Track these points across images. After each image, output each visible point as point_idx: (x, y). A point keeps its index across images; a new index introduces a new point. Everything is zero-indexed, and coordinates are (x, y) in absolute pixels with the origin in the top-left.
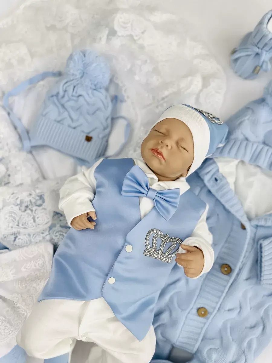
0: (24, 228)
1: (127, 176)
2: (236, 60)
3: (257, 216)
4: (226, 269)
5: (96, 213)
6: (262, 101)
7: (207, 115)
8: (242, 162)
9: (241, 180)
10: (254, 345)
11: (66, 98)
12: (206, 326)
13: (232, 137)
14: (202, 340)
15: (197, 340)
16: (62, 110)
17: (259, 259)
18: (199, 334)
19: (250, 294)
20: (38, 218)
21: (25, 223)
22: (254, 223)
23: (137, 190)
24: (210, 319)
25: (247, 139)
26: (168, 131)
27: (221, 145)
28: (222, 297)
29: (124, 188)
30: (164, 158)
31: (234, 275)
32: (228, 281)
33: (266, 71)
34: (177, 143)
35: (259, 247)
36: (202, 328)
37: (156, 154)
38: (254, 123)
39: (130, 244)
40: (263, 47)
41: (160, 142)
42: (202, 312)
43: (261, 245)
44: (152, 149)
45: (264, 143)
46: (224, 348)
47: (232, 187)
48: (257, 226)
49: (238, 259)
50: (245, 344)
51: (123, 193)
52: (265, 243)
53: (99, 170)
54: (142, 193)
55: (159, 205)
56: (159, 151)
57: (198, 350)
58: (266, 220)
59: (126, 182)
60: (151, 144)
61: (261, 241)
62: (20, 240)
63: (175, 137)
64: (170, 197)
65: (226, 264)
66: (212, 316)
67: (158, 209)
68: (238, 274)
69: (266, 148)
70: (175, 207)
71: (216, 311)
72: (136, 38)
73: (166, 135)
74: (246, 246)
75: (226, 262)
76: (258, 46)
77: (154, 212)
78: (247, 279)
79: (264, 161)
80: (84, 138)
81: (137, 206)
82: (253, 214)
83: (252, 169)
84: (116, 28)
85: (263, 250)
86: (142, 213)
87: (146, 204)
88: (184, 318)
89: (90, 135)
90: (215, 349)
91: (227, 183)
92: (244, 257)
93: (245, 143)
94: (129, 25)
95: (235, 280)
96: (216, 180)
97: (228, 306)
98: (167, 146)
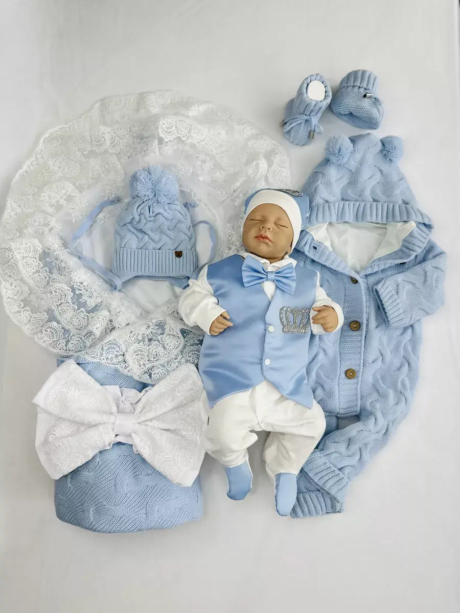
0: (158, 360)
1: (243, 268)
2: (289, 132)
3: (362, 268)
4: (355, 326)
5: (227, 312)
6: (326, 162)
7: (288, 191)
8: (330, 224)
9: (336, 241)
10: (407, 383)
11: (143, 221)
12: (359, 385)
13: (314, 204)
14: (361, 399)
15: (356, 400)
16: (140, 235)
17: (380, 304)
18: (357, 394)
19: (385, 339)
20: (167, 345)
21: (156, 355)
22: (363, 273)
23: (256, 278)
24: (360, 376)
25: (327, 201)
26: (263, 216)
27: (308, 215)
28: (362, 352)
29: (245, 280)
30: (270, 241)
31: (364, 327)
32: (361, 335)
33: (320, 133)
34: (275, 224)
35: (375, 293)
36: (357, 389)
37: (262, 239)
38: (328, 184)
39: (270, 324)
40: (310, 113)
41: (261, 228)
42: (350, 374)
43: (376, 290)
44: (256, 237)
45: (343, 200)
46: (383, 396)
47: (331, 249)
48: (366, 276)
49: (361, 312)
50: (399, 385)
51: (246, 285)
52: (379, 287)
53: (210, 275)
54: (262, 278)
55: (280, 284)
56: (264, 236)
57: (361, 409)
58: (371, 267)
59: (244, 274)
60: (253, 233)
61: (375, 287)
62: (156, 375)
63: (272, 219)
64: (287, 273)
65: (354, 321)
66: (361, 374)
67: (280, 288)
68: (367, 326)
69: (347, 203)
70: (295, 280)
71: (362, 367)
72: (184, 139)
73: (263, 221)
74: (364, 297)
75: (352, 320)
76: (305, 113)
77: (278, 292)
78: (377, 327)
79: (349, 216)
80: (174, 255)
81: (262, 291)
82: (358, 268)
83: (341, 227)
84: (162, 135)
85: (380, 293)
86: (270, 297)
87: (269, 287)
88: (337, 386)
89: (178, 250)
90: (375, 400)
91: (326, 247)
92: (366, 308)
93: (326, 206)
94: (174, 128)
95: (367, 332)
96: (315, 248)
97: (371, 358)
98: (269, 229)
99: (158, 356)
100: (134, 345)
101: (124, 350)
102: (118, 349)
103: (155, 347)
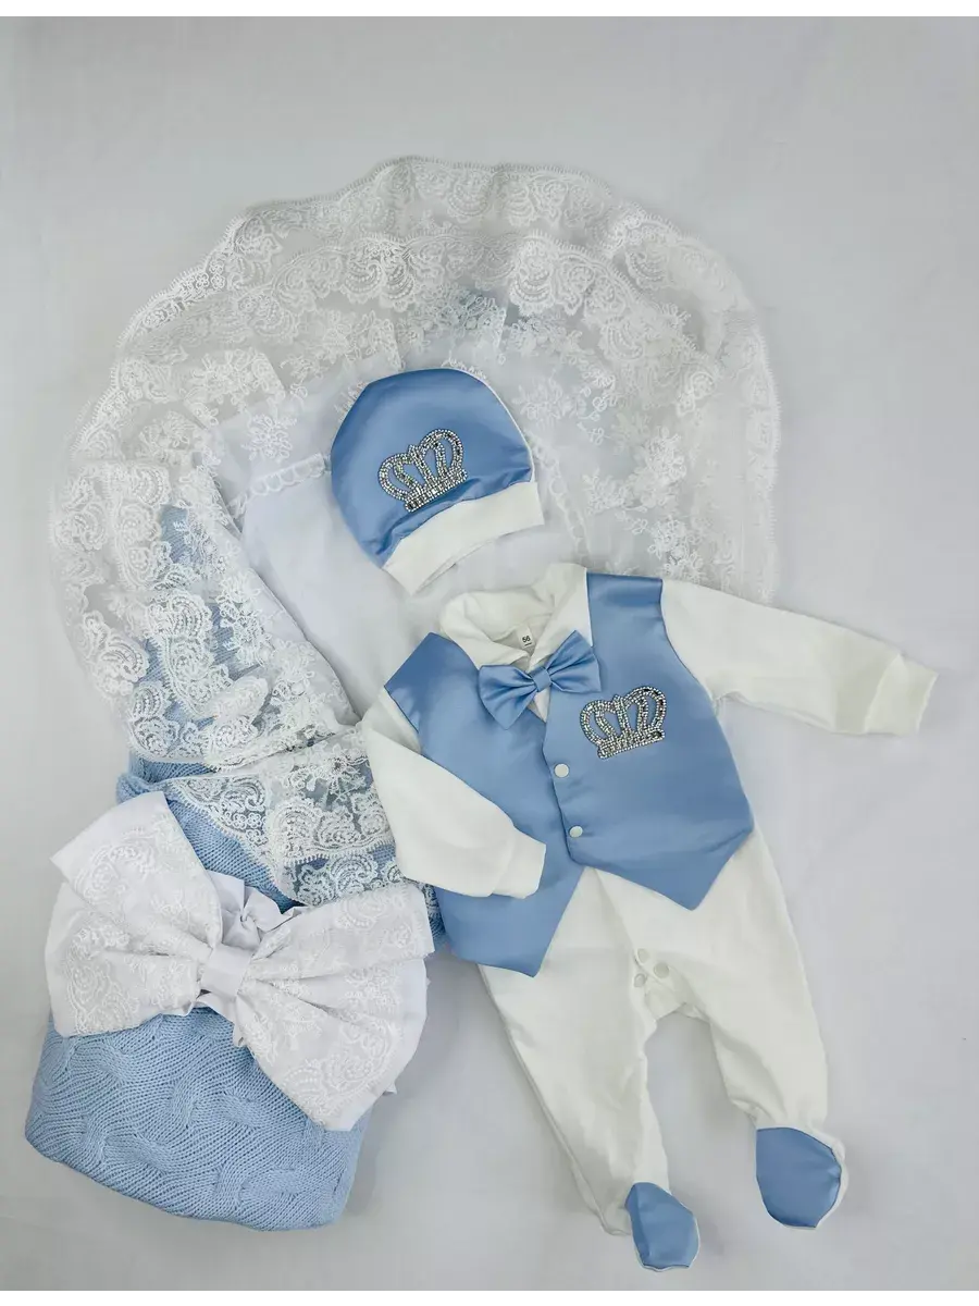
0: (334, 847)
94: (549, 282)
99: (338, 838)
100: (292, 799)
101: (267, 803)
102: (254, 798)
103: (339, 818)
